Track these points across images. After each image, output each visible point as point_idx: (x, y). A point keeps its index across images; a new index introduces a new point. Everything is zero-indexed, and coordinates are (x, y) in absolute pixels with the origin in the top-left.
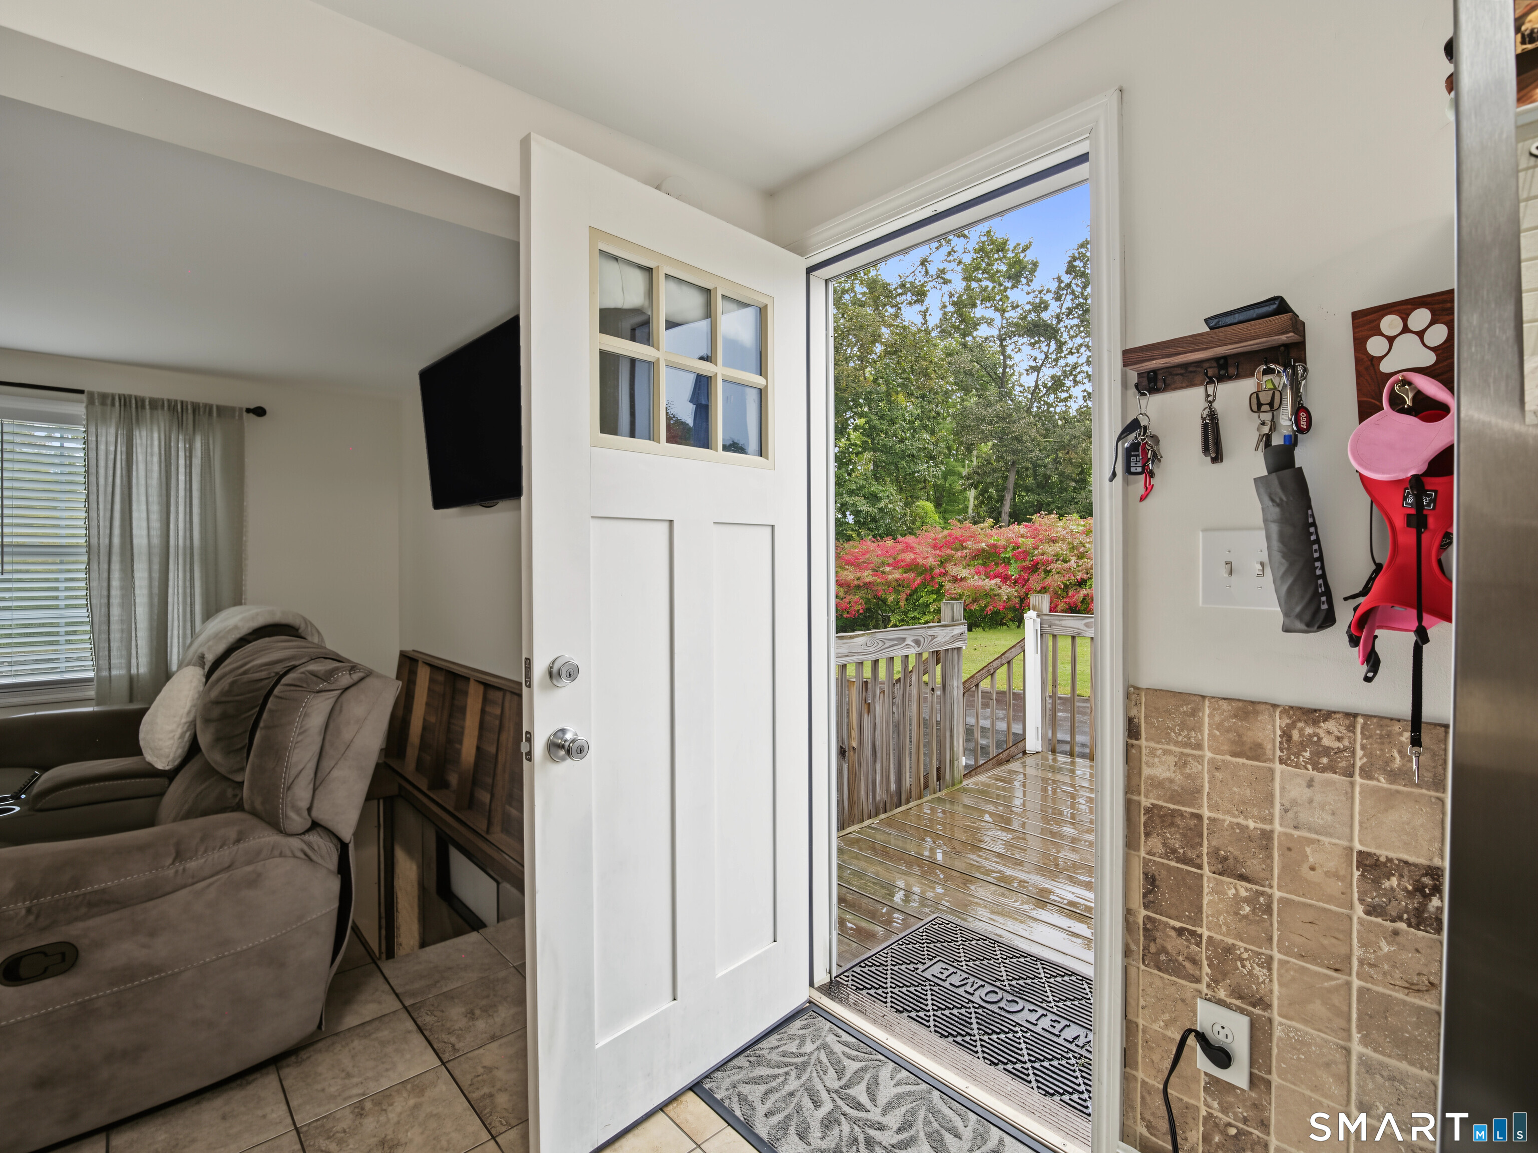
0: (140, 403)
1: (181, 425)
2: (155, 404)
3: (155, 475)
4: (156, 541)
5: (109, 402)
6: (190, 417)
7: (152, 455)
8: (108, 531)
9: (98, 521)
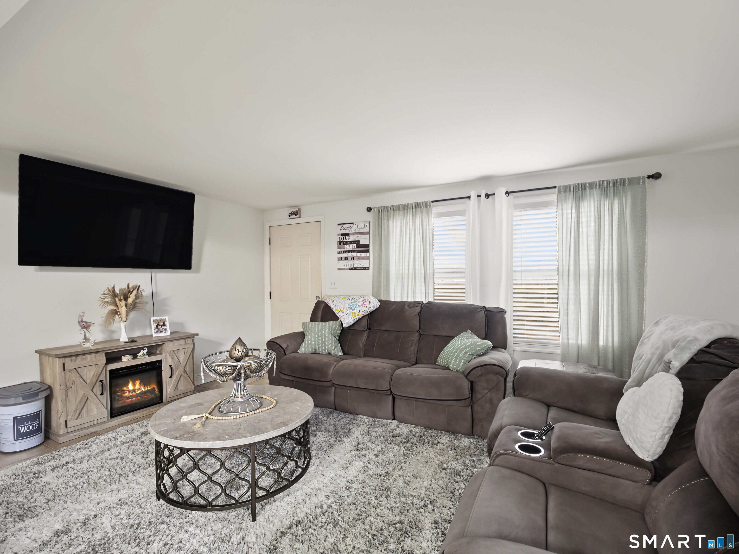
0: (584, 187)
1: (606, 195)
2: (592, 185)
3: (592, 228)
4: (593, 267)
5: (568, 190)
6: (612, 189)
7: (590, 216)
8: (568, 263)
9: (563, 258)
